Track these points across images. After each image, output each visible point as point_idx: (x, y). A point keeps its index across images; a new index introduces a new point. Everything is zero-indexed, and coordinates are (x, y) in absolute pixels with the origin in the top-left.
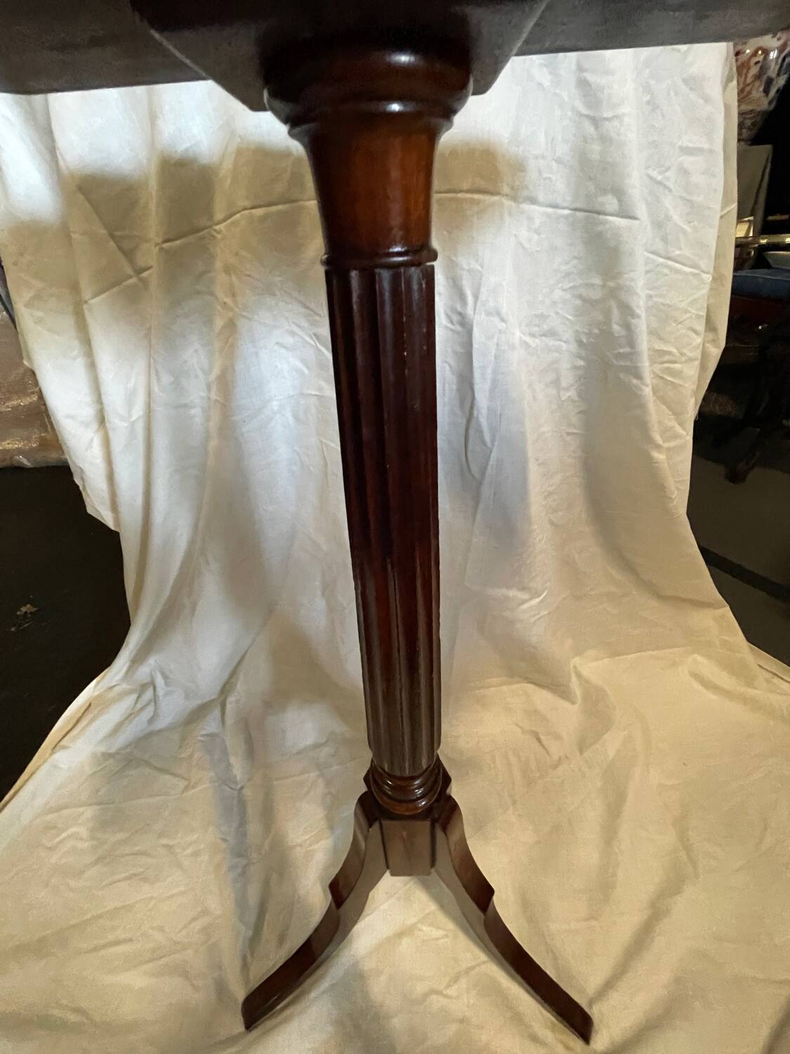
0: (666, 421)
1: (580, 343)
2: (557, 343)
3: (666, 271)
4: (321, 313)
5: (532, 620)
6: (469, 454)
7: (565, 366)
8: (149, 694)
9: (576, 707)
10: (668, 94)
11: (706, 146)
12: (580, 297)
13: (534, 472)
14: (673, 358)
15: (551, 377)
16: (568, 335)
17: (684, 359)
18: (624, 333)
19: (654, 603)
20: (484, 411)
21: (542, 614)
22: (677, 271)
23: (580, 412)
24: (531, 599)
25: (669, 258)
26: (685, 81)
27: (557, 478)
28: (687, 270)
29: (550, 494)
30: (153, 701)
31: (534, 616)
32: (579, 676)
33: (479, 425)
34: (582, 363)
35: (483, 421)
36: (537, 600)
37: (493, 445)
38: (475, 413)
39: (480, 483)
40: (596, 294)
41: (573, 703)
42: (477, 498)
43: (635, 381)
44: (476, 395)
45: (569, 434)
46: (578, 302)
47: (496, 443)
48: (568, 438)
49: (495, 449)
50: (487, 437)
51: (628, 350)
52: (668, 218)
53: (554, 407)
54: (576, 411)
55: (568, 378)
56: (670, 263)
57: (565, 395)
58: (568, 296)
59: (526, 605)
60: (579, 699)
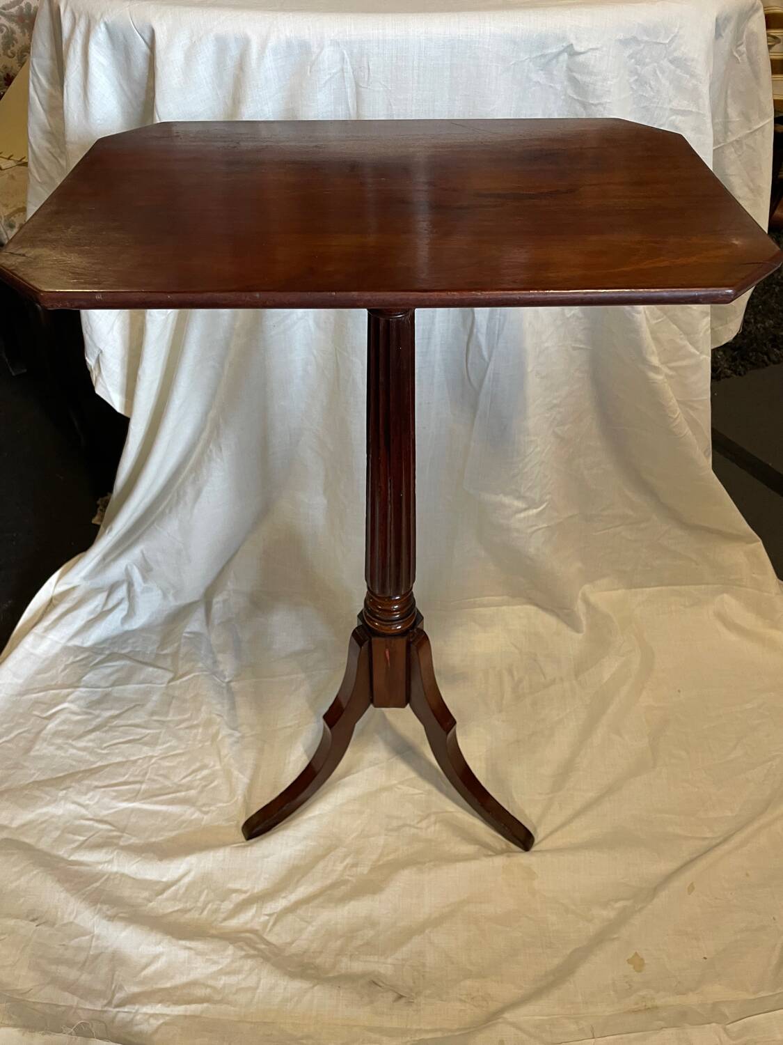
0: (678, 340)
5: (529, 531)
6: (469, 366)
8: (122, 592)
9: (580, 636)
10: (655, 72)
11: (694, 110)
13: (534, 386)
20: (483, 330)
21: (540, 527)
23: (585, 329)
24: (525, 509)
26: (671, 62)
27: (564, 392)
29: (555, 406)
30: (127, 599)
31: (532, 526)
32: (586, 602)
33: (479, 346)
35: (482, 339)
36: (535, 511)
37: (490, 359)
38: (475, 330)
39: (477, 394)
41: (578, 631)
42: (474, 407)
44: (476, 315)
45: (574, 349)
47: (493, 359)
48: (575, 353)
49: (491, 367)
50: (485, 354)
53: (559, 323)
54: (581, 328)
59: (522, 515)
60: (585, 629)
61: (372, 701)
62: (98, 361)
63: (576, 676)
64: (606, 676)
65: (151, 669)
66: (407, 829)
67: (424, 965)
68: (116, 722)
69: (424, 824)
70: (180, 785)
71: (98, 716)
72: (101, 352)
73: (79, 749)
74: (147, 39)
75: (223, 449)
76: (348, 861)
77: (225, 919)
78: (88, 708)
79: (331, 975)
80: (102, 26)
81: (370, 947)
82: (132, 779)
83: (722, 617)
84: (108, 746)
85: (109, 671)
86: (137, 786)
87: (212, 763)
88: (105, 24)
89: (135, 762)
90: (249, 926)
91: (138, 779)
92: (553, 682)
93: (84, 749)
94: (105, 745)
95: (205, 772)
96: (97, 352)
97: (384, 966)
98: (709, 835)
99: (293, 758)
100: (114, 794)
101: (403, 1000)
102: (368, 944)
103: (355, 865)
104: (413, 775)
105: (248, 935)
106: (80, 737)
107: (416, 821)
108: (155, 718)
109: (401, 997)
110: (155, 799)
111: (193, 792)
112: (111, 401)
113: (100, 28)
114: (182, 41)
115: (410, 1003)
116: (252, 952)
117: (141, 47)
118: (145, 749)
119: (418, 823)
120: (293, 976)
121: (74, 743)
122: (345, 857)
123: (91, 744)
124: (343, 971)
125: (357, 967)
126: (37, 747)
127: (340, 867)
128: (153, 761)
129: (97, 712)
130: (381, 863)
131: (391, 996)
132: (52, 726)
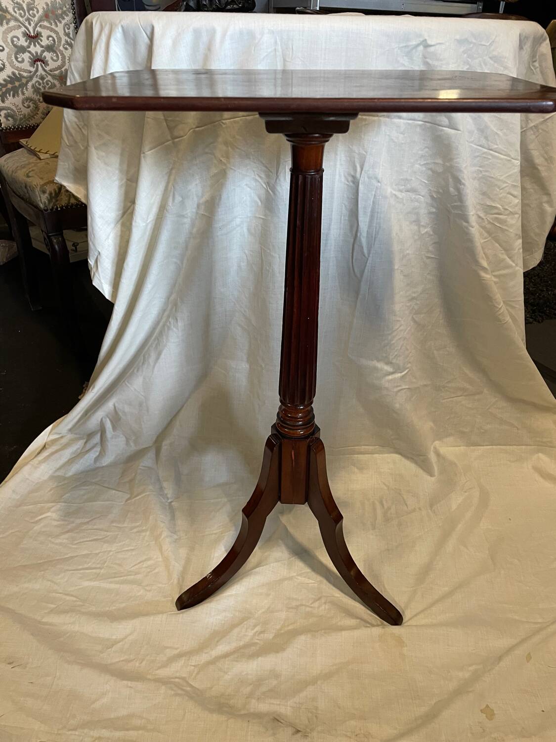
0: (500, 255)
1: (432, 197)
2: (418, 197)
3: (490, 157)
4: (273, 171)
5: (396, 390)
6: (354, 261)
7: (423, 211)
8: (97, 439)
9: (433, 479)
10: (481, 65)
12: (431, 169)
13: (399, 280)
14: (500, 212)
15: (414, 217)
16: (424, 191)
17: (507, 212)
18: (456, 193)
19: (503, 404)
20: (364, 234)
21: (404, 387)
22: (497, 158)
23: (435, 243)
24: (392, 373)
25: (491, 150)
26: (490, 58)
27: (420, 289)
28: (502, 156)
29: (413, 298)
30: (99, 444)
31: (397, 386)
32: (438, 454)
33: (361, 242)
34: (434, 210)
35: (364, 241)
36: (400, 375)
37: (369, 256)
38: (359, 235)
39: (360, 281)
40: (440, 169)
41: (432, 475)
42: (357, 293)
43: (465, 224)
44: (360, 224)
46: (430, 172)
47: (371, 255)
48: (428, 261)
49: (370, 259)
50: (365, 251)
51: (459, 204)
52: (487, 127)
53: (416, 237)
54: (431, 242)
55: (425, 220)
56: (491, 152)
57: (423, 231)
58: (424, 169)
59: (390, 377)
60: (436, 474)
61: (279, 499)
62: (96, 262)
63: (431, 506)
64: (454, 507)
65: (114, 491)
66: (304, 607)
67: (317, 708)
68: (85, 527)
69: (316, 604)
70: (130, 571)
71: (73, 522)
72: (99, 253)
73: (56, 544)
74: (149, 33)
75: (178, 320)
76: (258, 629)
77: (159, 668)
78: (65, 516)
79: (243, 712)
80: (120, 29)
81: (273, 693)
82: (94, 566)
83: (539, 470)
85: (82, 492)
86: (98, 571)
87: (155, 556)
88: (122, 26)
89: (97, 554)
90: (178, 675)
91: (98, 566)
92: (414, 510)
93: (61, 544)
94: (76, 542)
95: (149, 563)
96: (96, 254)
97: (285, 708)
98: (540, 621)
99: (216, 555)
100: (80, 575)
101: (299, 734)
102: (271, 691)
103: (262, 632)
104: (308, 570)
105: (177, 680)
106: (57, 536)
107: (310, 603)
108: (114, 525)
109: (298, 731)
110: (110, 580)
111: (139, 577)
112: (103, 290)
113: (118, 29)
114: (171, 33)
115: (306, 736)
116: (180, 692)
117: (144, 39)
118: (105, 546)
119: (311, 604)
120: (212, 711)
121: (53, 540)
122: (255, 626)
123: (65, 541)
124: (252, 710)
125: (263, 707)
126: (25, 542)
127: (251, 633)
128: (112, 553)
129: (71, 520)
130: (282, 632)
131: (290, 731)
132: (37, 528)
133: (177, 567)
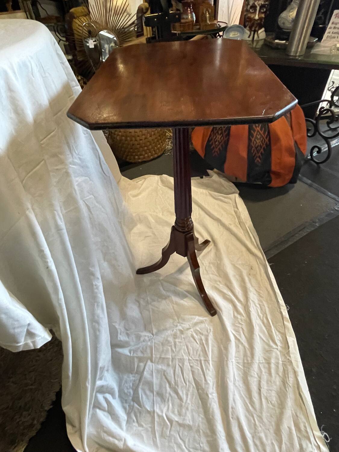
66: (206, 269)
67: (242, 264)
68: (173, 383)
69: (205, 265)
70: (200, 344)
71: (170, 394)
73: (187, 397)
76: (218, 283)
77: (243, 317)
78: (165, 401)
81: (241, 276)
82: (199, 365)
84: (185, 382)
85: (144, 397)
86: (203, 362)
87: (191, 333)
89: (191, 366)
91: (199, 363)
93: (187, 395)
94: (185, 384)
95: (195, 335)
97: (245, 272)
99: (186, 304)
100: (207, 370)
103: (220, 282)
108: (171, 363)
109: (251, 268)
110: (207, 352)
111: (203, 338)
118: (186, 364)
119: (204, 266)
121: (184, 401)
122: (218, 284)
123: (184, 392)
126: (188, 422)
127: (221, 285)
128: (190, 358)
129: (168, 395)
130: (218, 275)
131: (252, 271)
132: (176, 418)
133: (197, 318)
